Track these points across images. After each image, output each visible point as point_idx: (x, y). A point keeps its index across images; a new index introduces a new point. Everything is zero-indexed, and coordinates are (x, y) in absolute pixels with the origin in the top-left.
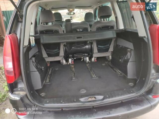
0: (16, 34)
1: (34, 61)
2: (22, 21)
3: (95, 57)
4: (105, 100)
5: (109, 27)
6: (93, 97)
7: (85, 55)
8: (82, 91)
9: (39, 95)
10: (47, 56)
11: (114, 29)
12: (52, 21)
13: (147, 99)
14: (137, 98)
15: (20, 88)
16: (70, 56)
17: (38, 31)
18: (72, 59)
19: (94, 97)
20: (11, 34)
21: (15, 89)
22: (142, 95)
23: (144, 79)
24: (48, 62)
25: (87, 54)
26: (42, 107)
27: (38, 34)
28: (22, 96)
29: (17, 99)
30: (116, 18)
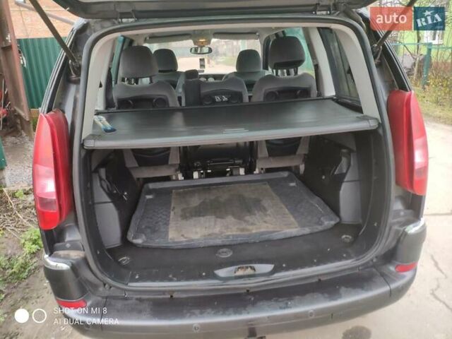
0: (64, 112)
1: (104, 176)
2: (79, 80)
3: (262, 169)
4: (276, 275)
5: (298, 92)
6: (247, 268)
7: (236, 162)
8: (223, 252)
9: (116, 260)
10: (137, 165)
11: (310, 97)
12: (150, 75)
13: (383, 275)
14: (357, 271)
15: (70, 242)
16: (195, 164)
17: (115, 101)
18: (202, 173)
19: (251, 267)
20: (51, 113)
21: (57, 245)
22: (371, 263)
23: (375, 225)
24: (138, 179)
25: (240, 159)
26: (122, 289)
27: (115, 109)
28: (74, 262)
29: (62, 267)
30: (317, 67)
